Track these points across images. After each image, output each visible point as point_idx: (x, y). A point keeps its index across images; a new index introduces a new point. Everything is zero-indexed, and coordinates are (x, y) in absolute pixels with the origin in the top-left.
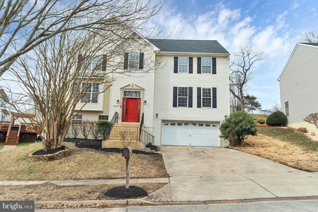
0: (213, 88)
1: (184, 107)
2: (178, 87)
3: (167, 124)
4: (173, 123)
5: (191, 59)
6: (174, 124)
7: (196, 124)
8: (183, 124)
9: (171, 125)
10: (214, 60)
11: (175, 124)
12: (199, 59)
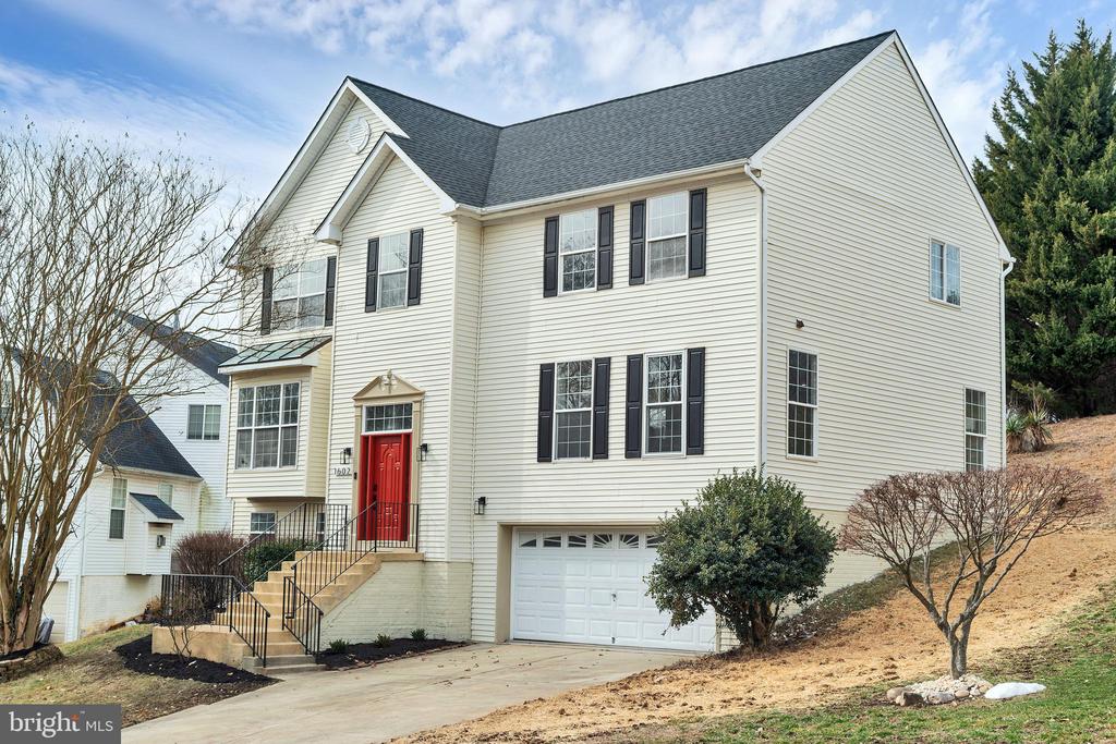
0: (690, 351)
1: (581, 459)
2: (556, 361)
3: (533, 544)
4: (554, 536)
5: (606, 215)
6: (552, 543)
7: (637, 539)
8: (590, 541)
9: (547, 544)
10: (699, 200)
11: (559, 539)
12: (638, 209)
